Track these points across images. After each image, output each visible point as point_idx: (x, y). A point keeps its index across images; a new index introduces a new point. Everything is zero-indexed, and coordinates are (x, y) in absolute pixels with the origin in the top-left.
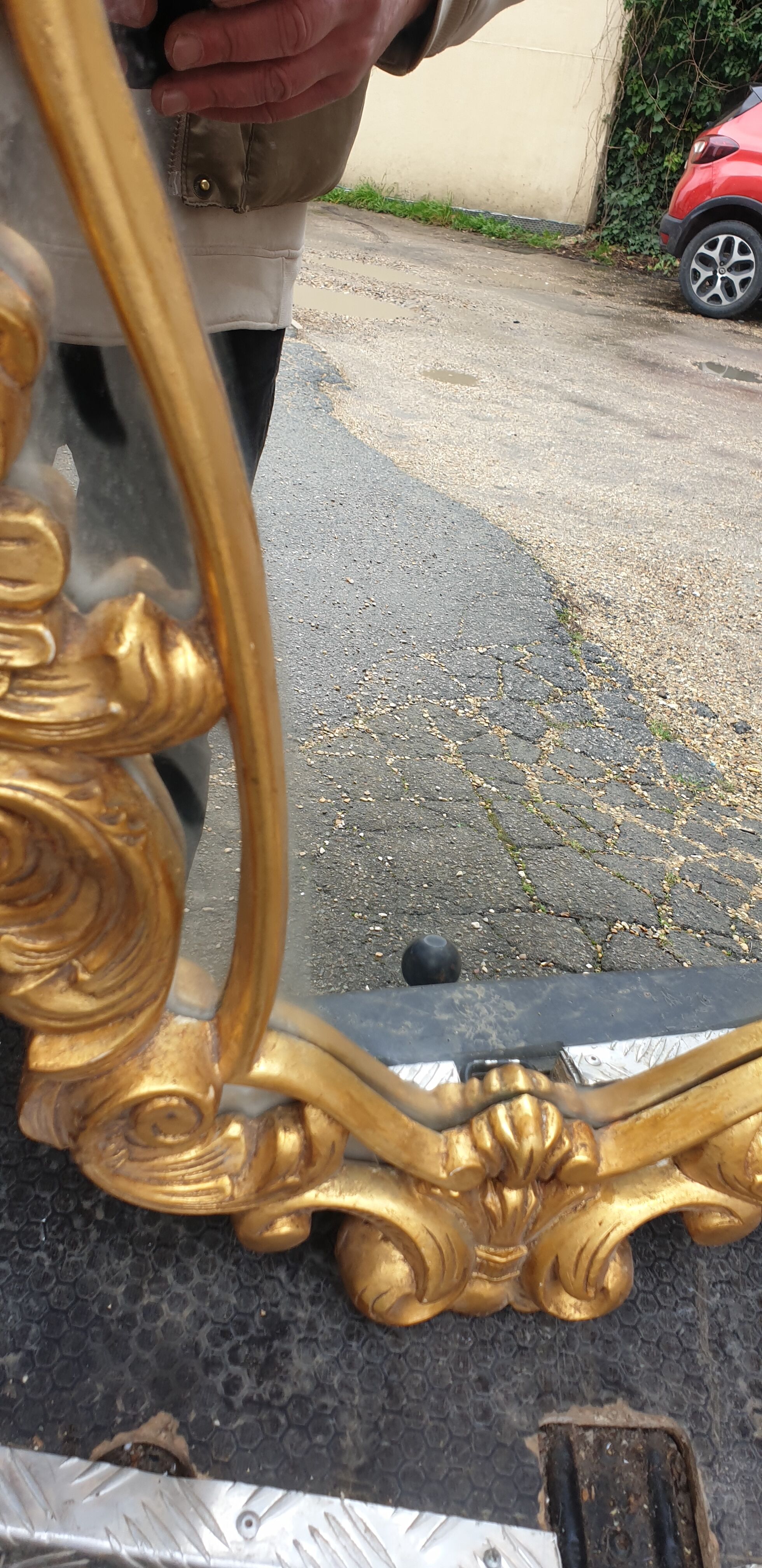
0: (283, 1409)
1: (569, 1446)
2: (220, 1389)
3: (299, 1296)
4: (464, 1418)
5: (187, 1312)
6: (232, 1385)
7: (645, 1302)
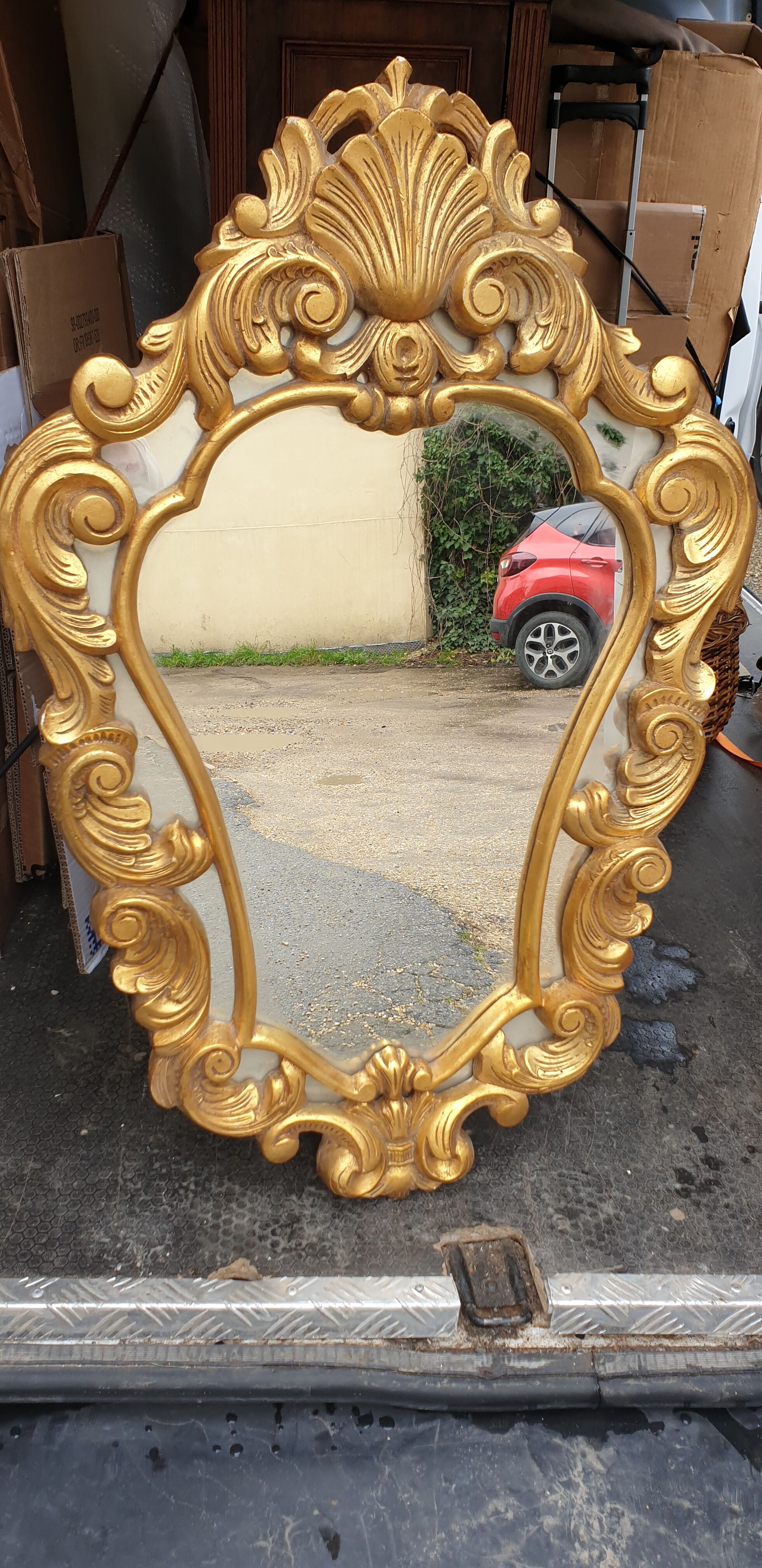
0: (303, 1250)
1: (459, 1250)
2: (269, 1246)
3: (304, 1206)
4: (400, 1242)
5: (246, 1219)
6: (274, 1244)
7: (494, 1184)
